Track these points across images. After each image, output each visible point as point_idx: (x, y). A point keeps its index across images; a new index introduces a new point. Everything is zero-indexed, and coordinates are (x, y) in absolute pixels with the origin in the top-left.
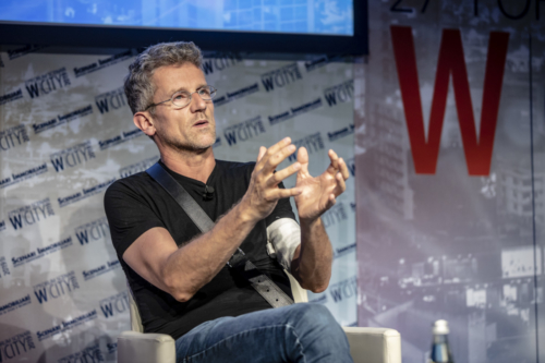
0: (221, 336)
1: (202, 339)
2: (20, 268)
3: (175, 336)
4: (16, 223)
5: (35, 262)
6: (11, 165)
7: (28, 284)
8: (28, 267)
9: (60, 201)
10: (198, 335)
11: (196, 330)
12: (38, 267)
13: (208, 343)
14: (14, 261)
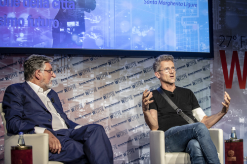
0: (176, 131)
1: (171, 132)
2: (124, 113)
3: (164, 131)
4: (123, 101)
5: (128, 112)
6: (122, 87)
7: (126, 117)
8: (126, 113)
9: (134, 96)
10: (170, 131)
11: (170, 129)
12: (129, 113)
13: (173, 133)
14: (123, 111)
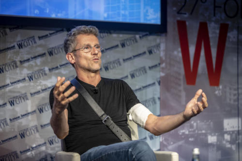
0: (101, 154)
1: (92, 155)
2: (13, 123)
3: (80, 154)
4: (12, 103)
5: (20, 121)
6: (10, 78)
7: (16, 130)
8: (17, 123)
9: (31, 94)
10: (90, 153)
11: (89, 151)
12: (21, 123)
13: (95, 157)
14: (10, 120)
